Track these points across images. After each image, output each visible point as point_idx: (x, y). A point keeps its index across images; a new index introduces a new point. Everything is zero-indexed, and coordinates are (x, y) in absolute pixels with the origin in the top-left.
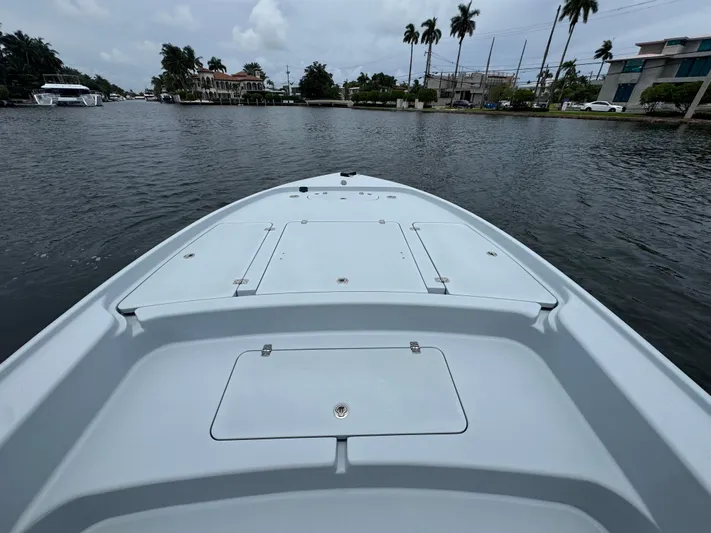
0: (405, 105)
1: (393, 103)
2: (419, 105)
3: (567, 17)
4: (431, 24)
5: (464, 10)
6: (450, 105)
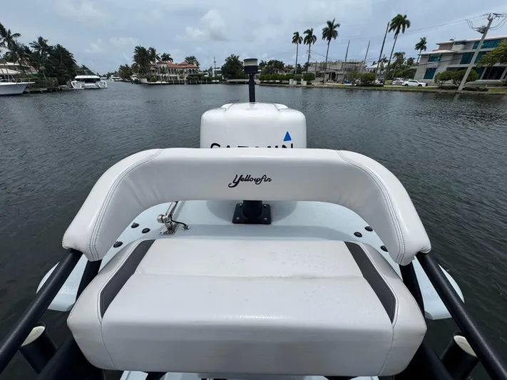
0: (295, 82)
1: (287, 82)
2: (304, 83)
3: (392, 30)
4: (310, 32)
6: (323, 82)
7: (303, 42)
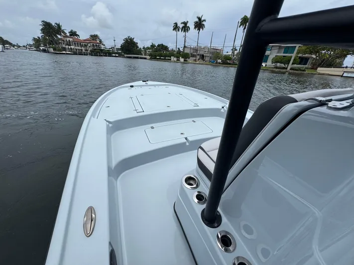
0: (175, 59)
1: (169, 58)
2: (182, 60)
3: (242, 26)
4: (185, 23)
5: (199, 19)
6: (195, 60)
7: (180, 30)
